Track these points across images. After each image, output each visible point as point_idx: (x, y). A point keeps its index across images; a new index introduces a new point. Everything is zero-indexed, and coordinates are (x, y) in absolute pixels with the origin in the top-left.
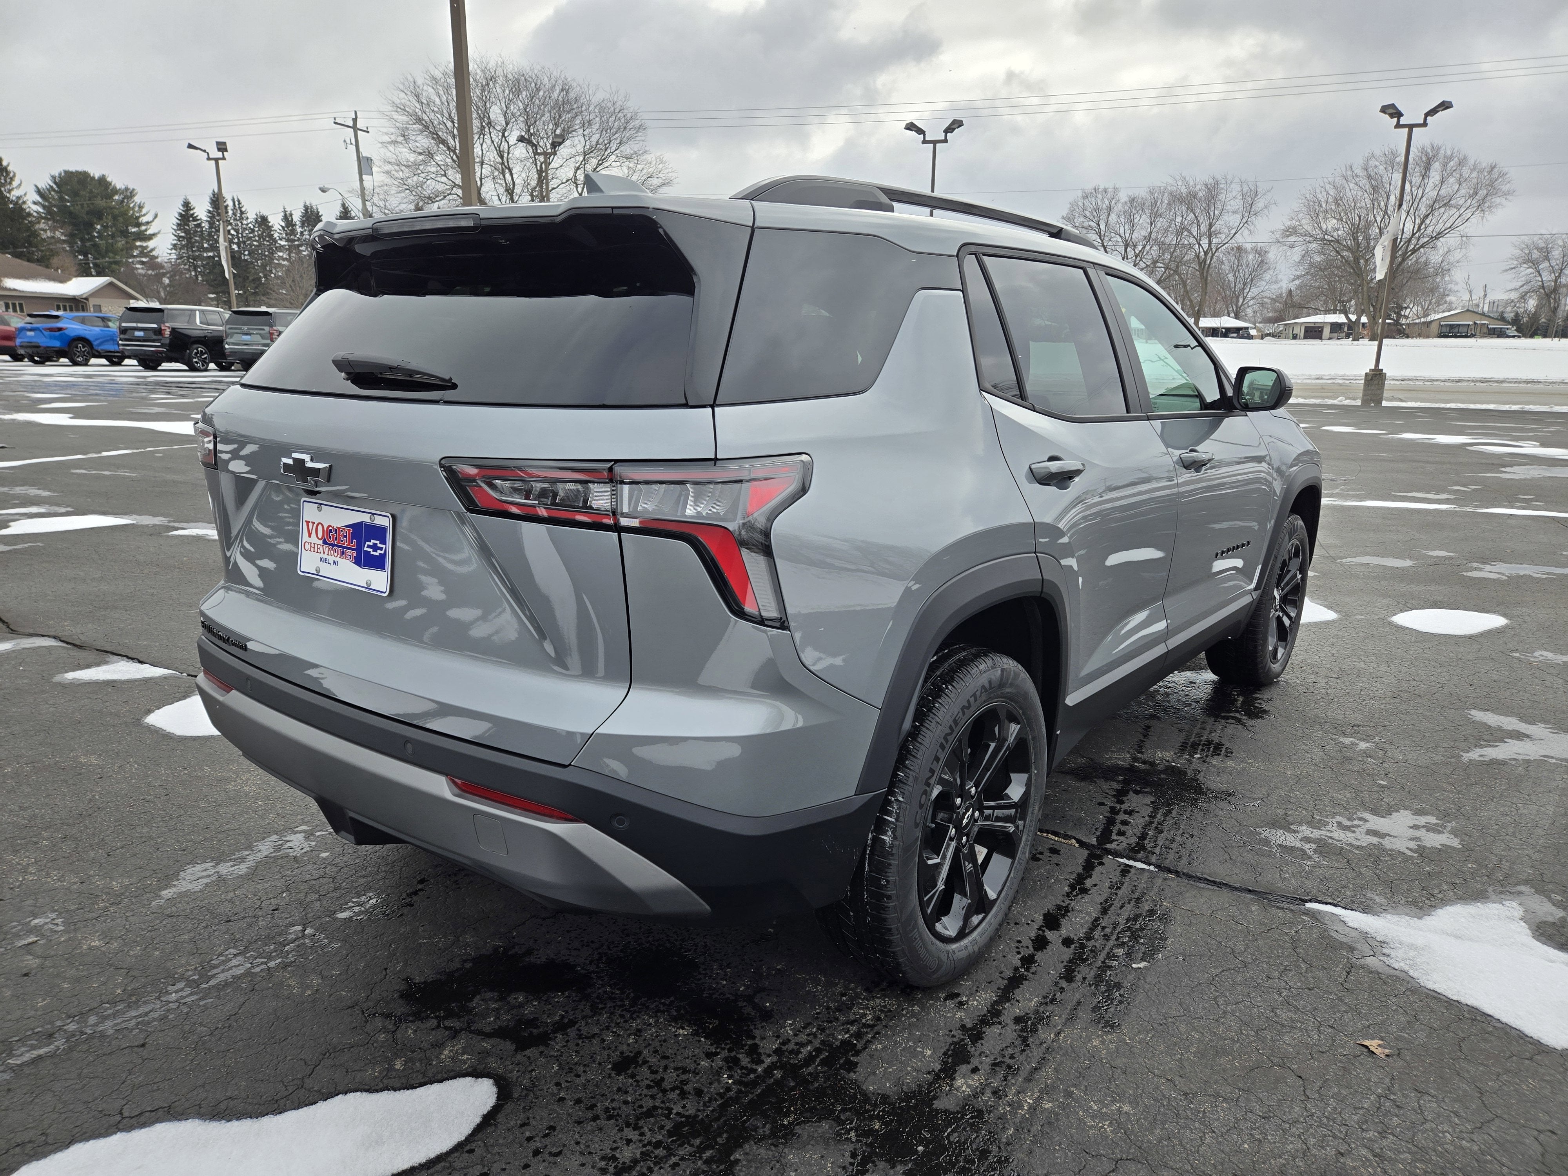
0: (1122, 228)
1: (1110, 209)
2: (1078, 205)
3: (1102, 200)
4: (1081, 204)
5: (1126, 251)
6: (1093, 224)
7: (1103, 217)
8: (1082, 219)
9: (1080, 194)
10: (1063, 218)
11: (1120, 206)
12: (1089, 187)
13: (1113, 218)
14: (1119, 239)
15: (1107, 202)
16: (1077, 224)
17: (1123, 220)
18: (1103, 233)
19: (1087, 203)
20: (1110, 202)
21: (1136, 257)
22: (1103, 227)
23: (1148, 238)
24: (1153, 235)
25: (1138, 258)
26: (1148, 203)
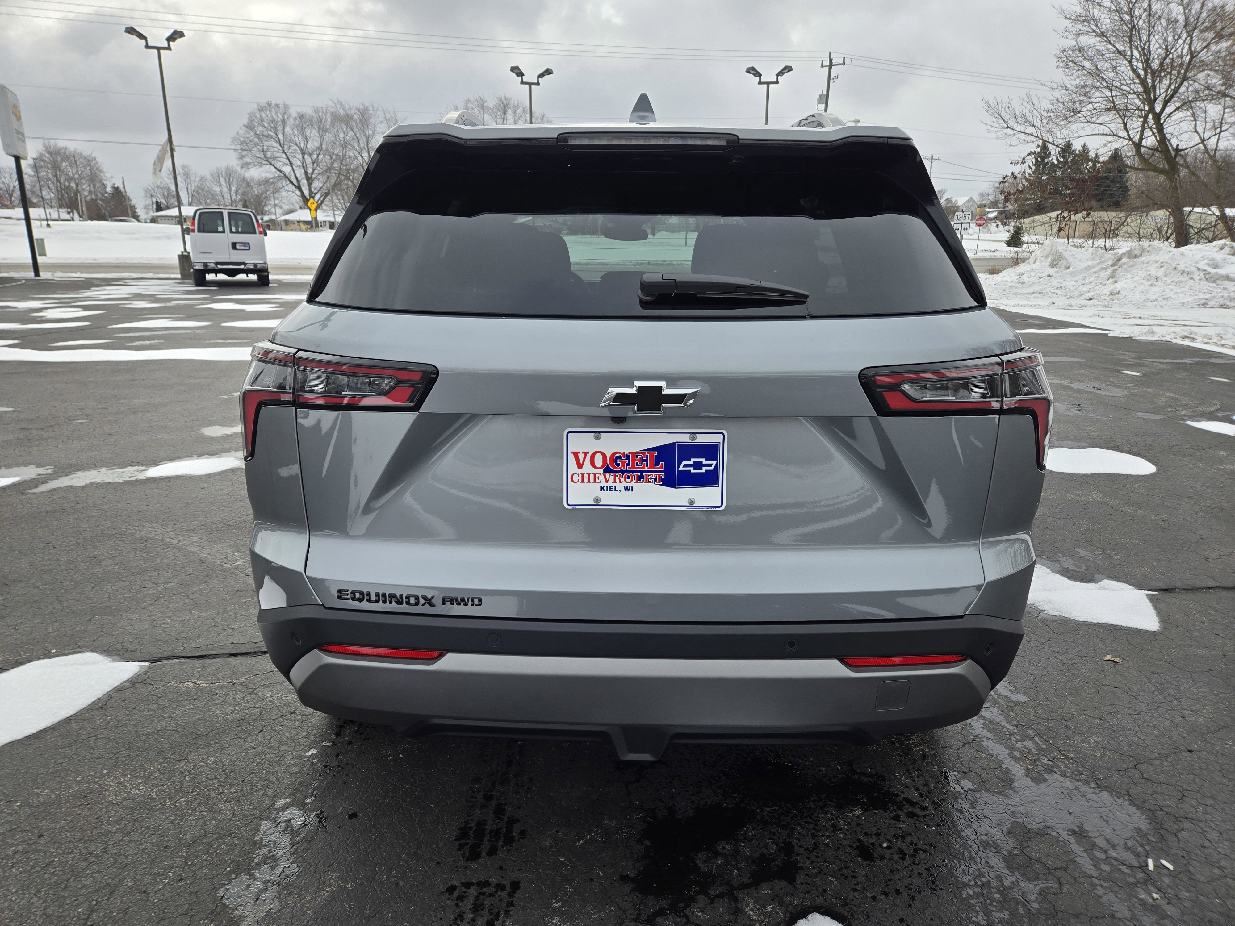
0: (297, 139)
1: (284, 122)
2: (256, 117)
3: (276, 113)
4: (258, 115)
5: (303, 158)
6: (272, 134)
7: (280, 128)
8: (261, 129)
9: (256, 107)
10: (244, 126)
11: (291, 120)
12: (263, 101)
13: (288, 129)
14: (297, 148)
15: (281, 116)
16: (258, 133)
17: (296, 133)
18: (282, 142)
19: (263, 115)
20: (283, 117)
21: (313, 163)
22: (281, 136)
23: (320, 148)
24: (324, 147)
25: (315, 164)
26: (315, 120)
